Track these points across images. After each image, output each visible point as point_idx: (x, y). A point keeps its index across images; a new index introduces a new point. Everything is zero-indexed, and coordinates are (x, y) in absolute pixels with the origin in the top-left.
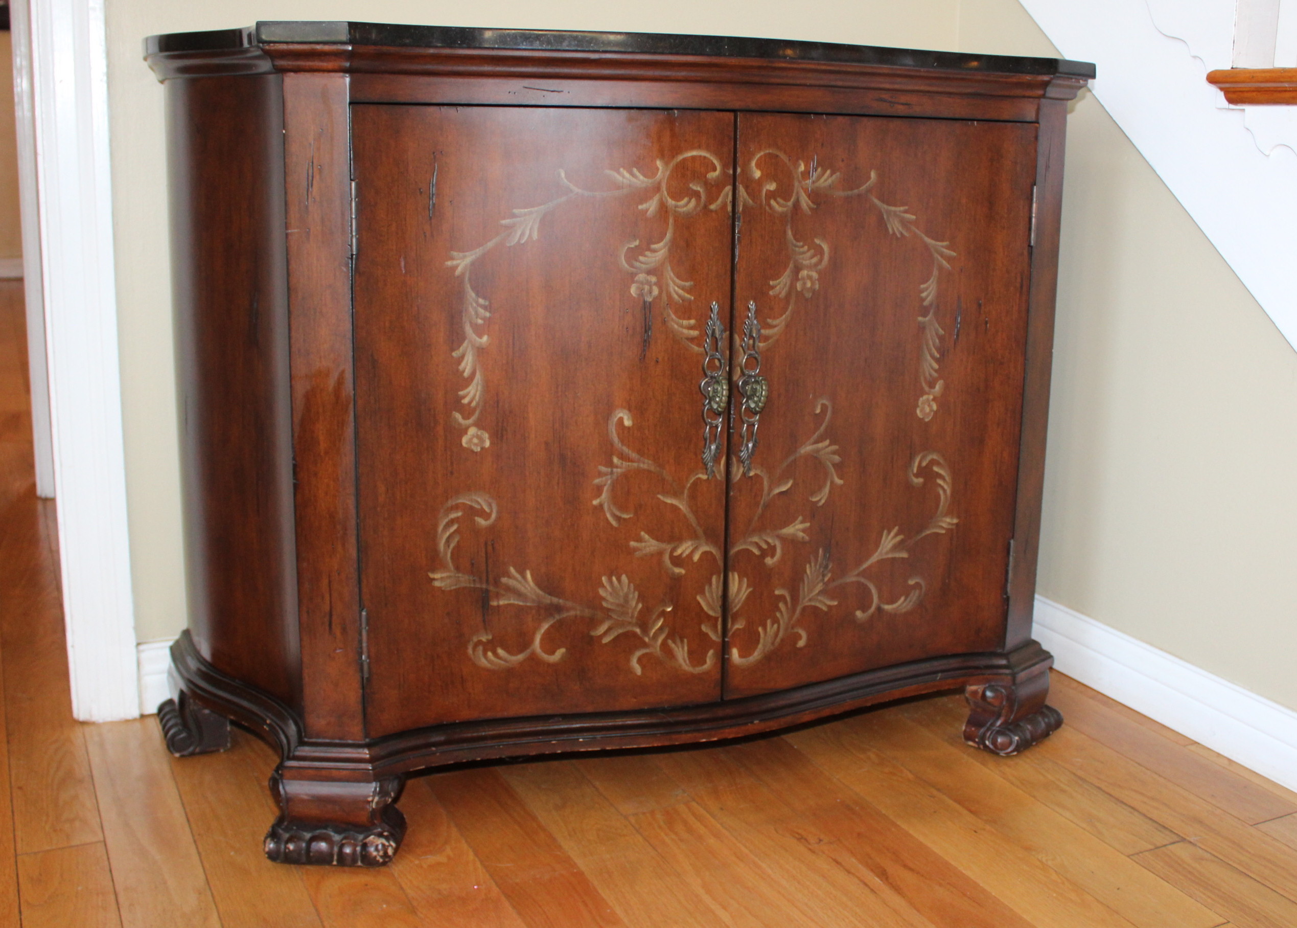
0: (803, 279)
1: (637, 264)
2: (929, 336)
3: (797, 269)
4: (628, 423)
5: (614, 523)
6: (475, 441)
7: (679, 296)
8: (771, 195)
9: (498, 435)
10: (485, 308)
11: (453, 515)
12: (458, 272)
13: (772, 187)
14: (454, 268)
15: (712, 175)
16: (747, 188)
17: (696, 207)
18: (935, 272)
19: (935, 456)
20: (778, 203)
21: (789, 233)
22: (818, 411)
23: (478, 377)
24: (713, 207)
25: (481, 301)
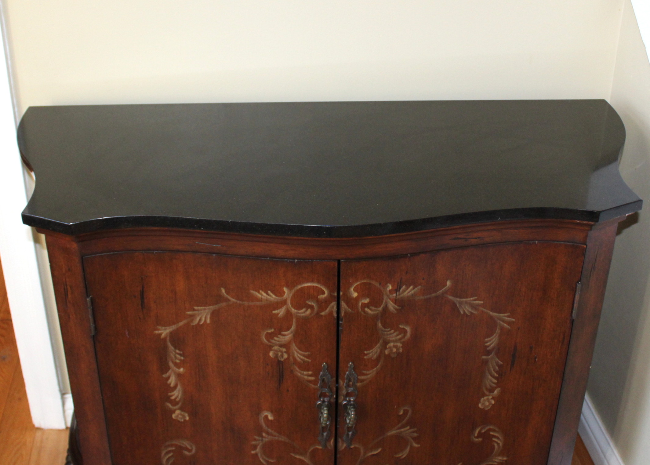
0: (390, 348)
1: (273, 341)
2: (491, 366)
3: (386, 343)
4: (270, 418)
5: (264, 463)
6: (180, 416)
7: (301, 359)
8: (364, 306)
9: (193, 414)
10: (180, 355)
11: (170, 449)
12: (163, 336)
13: (367, 301)
14: (160, 335)
15: (321, 297)
16: (347, 303)
17: (311, 314)
18: (498, 331)
19: (492, 427)
20: (371, 309)
21: (380, 325)
22: (401, 413)
23: (179, 387)
24: (323, 314)
25: (178, 351)
